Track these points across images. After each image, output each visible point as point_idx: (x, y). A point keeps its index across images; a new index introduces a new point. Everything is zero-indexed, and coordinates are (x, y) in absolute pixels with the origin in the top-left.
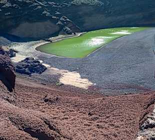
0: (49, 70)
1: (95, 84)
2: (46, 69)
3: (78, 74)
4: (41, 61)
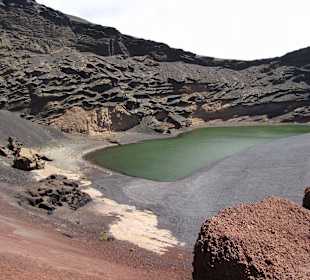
0: (94, 203)
1: (183, 244)
2: (89, 200)
3: (155, 217)
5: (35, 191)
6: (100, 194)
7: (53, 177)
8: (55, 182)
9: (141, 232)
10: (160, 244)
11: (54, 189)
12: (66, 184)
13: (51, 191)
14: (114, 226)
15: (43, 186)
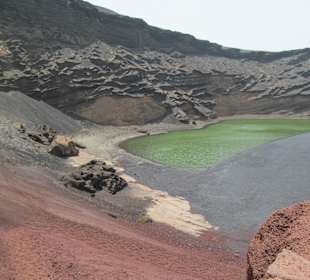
0: (130, 188)
1: (216, 228)
2: (126, 185)
3: (187, 202)
4: (119, 170)
5: (78, 175)
6: (134, 180)
7: (93, 163)
8: (96, 167)
9: (176, 215)
10: (195, 227)
11: (95, 173)
12: (104, 169)
13: (92, 175)
14: (150, 209)
15: (85, 170)
